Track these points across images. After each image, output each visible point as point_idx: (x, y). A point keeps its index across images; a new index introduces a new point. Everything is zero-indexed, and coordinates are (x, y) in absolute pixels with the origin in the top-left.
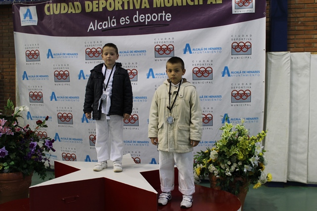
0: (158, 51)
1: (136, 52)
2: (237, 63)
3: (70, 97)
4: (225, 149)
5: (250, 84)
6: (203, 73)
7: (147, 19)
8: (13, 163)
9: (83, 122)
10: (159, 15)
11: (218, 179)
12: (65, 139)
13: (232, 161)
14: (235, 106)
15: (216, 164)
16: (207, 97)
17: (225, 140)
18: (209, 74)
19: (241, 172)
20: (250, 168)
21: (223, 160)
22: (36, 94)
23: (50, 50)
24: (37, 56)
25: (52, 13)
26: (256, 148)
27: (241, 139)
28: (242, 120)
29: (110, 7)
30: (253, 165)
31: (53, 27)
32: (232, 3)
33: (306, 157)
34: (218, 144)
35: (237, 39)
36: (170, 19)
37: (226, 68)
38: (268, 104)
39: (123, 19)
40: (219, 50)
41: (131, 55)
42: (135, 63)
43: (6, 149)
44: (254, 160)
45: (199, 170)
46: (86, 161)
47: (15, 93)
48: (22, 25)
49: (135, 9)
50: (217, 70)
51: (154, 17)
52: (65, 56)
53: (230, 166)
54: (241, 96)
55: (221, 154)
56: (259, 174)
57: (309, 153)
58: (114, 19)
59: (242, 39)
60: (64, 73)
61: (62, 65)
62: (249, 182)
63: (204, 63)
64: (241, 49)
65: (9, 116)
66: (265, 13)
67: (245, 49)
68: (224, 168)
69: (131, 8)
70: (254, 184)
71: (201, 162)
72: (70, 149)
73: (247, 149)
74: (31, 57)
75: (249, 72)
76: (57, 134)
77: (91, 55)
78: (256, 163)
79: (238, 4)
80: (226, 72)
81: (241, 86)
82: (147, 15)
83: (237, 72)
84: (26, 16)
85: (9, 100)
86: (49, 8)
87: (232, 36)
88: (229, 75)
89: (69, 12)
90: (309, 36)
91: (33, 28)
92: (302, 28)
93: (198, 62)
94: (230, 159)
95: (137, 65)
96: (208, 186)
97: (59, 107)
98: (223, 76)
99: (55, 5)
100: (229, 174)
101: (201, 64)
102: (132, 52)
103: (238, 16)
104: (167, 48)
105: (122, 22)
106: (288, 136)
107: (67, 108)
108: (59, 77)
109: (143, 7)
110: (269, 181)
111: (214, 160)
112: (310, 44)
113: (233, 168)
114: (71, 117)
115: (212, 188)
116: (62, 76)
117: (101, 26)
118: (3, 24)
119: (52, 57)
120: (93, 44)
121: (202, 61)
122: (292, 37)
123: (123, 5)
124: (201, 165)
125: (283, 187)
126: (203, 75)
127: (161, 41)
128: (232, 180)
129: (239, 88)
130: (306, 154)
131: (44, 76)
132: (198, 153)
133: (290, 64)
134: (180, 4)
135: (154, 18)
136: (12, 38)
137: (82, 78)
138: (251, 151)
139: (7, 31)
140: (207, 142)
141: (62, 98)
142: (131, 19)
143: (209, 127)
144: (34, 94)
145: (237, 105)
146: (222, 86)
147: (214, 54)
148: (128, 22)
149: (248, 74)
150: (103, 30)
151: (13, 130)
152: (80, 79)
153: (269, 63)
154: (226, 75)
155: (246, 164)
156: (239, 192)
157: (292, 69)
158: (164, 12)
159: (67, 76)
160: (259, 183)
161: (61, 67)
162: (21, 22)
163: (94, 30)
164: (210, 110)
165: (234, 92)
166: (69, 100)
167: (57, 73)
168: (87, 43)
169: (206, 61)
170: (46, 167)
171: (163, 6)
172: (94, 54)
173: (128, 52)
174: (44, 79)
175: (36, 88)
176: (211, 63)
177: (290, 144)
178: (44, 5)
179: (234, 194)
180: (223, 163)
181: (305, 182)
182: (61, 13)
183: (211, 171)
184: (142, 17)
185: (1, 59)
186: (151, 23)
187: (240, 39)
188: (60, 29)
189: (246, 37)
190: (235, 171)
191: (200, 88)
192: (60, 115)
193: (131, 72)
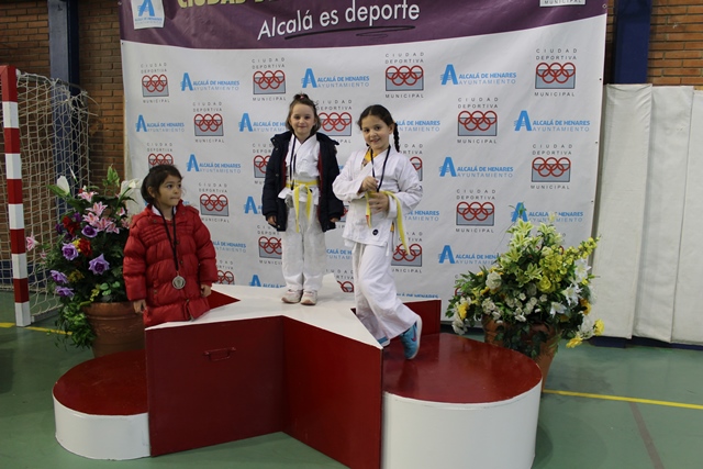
0: (392, 79)
1: (349, 79)
2: (547, 104)
3: (224, 166)
4: (517, 271)
5: (570, 146)
6: (477, 123)
7: (371, 17)
8: (117, 284)
9: (247, 212)
10: (396, 7)
11: (500, 328)
13: (528, 292)
14: (538, 188)
15: (497, 297)
16: (484, 169)
17: (515, 252)
18: (490, 124)
19: (545, 314)
20: (562, 309)
21: (511, 291)
22: (160, 158)
23: (186, 76)
24: (163, 86)
25: (191, 4)
26: (576, 269)
27: (547, 251)
28: (552, 215)
30: (569, 302)
31: (193, 31)
33: (672, 292)
34: (502, 259)
35: (547, 57)
36: (417, 16)
37: (524, 114)
38: (603, 187)
39: (325, 16)
40: (511, 79)
41: (341, 85)
42: (346, 102)
43: (106, 258)
44: (571, 293)
45: (464, 308)
46: (253, 284)
47: (122, 156)
48: (136, 27)
50: (505, 119)
51: (387, 12)
52: (214, 86)
53: (524, 303)
54: (551, 170)
55: (508, 279)
56: (579, 320)
57: (679, 285)
58: (308, 15)
59: (558, 57)
60: (213, 119)
61: (209, 104)
62: (559, 335)
63: (480, 103)
64: (555, 76)
65: (110, 197)
66: (605, 6)
67: (562, 78)
68: (512, 306)
70: (569, 338)
71: (467, 294)
72: (224, 263)
73: (558, 271)
74: (151, 88)
75: (568, 123)
77: (264, 85)
78: (575, 298)
80: (523, 121)
81: (551, 149)
82: (372, 8)
83: (545, 123)
84: (142, 9)
85: (110, 168)
87: (538, 51)
88: (529, 128)
89: (224, 2)
90: (694, 53)
91: (155, 32)
92: (680, 37)
93: (469, 102)
94: (524, 290)
95: (351, 105)
96: (481, 339)
97: (202, 184)
98: (517, 129)
100: (522, 317)
101: (474, 106)
102: (342, 79)
103: (552, 12)
104: (410, 72)
105: (325, 21)
106: (639, 250)
107: (217, 185)
108: (204, 127)
110: (598, 334)
111: (496, 290)
112: (694, 69)
113: (529, 307)
114: (225, 203)
115: (487, 345)
116: (209, 125)
117: (283, 28)
118: (102, 27)
119: (191, 89)
120: (267, 63)
121: (477, 99)
122: (657, 55)
124: (469, 299)
125: (625, 347)
126: (477, 126)
127: (398, 59)
128: (527, 329)
129: (548, 153)
130: (673, 287)
131: (176, 125)
132: (464, 276)
133: (650, 108)
135: (387, 14)
136: (117, 52)
137: (246, 129)
138: (566, 276)
139: (109, 40)
140: (481, 257)
141: (208, 165)
142: (341, 15)
143: (486, 228)
144: (157, 159)
145: (543, 187)
146: (514, 149)
147: (501, 85)
148: (334, 20)
149: (566, 126)
150: (288, 37)
151: (118, 224)
152: (242, 130)
153: (608, 106)
154: (523, 128)
155: (556, 301)
156: (538, 354)
157: (653, 119)
158: (404, 1)
159: (218, 125)
160: (578, 339)
161: (207, 107)
162: (135, 22)
163: (269, 36)
164: (490, 194)
165: (537, 162)
166: (221, 171)
167: (199, 118)
168: (256, 61)
169: (485, 99)
172: (269, 83)
173: (334, 80)
174: (176, 130)
175: (162, 147)
176: (494, 103)
177: (642, 267)
179: (530, 356)
180: (511, 297)
181: (667, 339)
182: (209, 3)
183: (487, 312)
184: (363, 11)
185: (98, 93)
186: (380, 24)
187: (552, 58)
188: (206, 34)
189: (565, 54)
190: (533, 312)
191: (472, 151)
192: (205, 198)
193: (340, 118)
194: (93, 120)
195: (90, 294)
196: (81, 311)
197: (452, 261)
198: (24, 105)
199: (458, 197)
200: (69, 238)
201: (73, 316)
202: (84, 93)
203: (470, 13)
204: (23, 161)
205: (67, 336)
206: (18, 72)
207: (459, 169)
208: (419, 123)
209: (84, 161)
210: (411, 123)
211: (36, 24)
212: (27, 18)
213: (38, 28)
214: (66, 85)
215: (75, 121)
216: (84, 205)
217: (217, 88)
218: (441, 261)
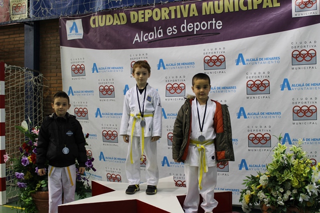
0: (208, 63)
1: (183, 64)
2: (300, 74)
3: (115, 114)
4: (277, 174)
5: (316, 98)
6: (258, 87)
7: (195, 29)
10: (209, 23)
11: (269, 209)
12: (110, 158)
13: (286, 187)
14: (297, 124)
15: (266, 190)
17: (276, 163)
18: (265, 87)
19: (296, 201)
20: (307, 198)
21: (274, 187)
22: (81, 110)
23: (95, 65)
24: (83, 70)
25: (97, 26)
26: (313, 174)
27: (295, 162)
28: (300, 141)
29: (157, 16)
30: (310, 194)
31: (98, 40)
32: (291, 6)
34: (269, 167)
35: (298, 47)
36: (221, 27)
37: (286, 80)
39: (169, 29)
40: (277, 60)
41: (179, 68)
42: (182, 77)
44: (312, 189)
45: (248, 197)
49: (182, 18)
50: (275, 83)
51: (204, 25)
52: (110, 70)
53: (283, 194)
54: (305, 113)
55: (272, 179)
58: (160, 29)
59: (305, 46)
60: (109, 89)
61: (107, 80)
63: (259, 75)
64: (304, 58)
67: (308, 58)
68: (276, 196)
69: (179, 16)
72: (115, 169)
73: (302, 174)
74: (76, 71)
75: (314, 85)
76: (102, 153)
78: (315, 191)
79: (299, 5)
80: (286, 85)
81: (304, 101)
82: (195, 24)
83: (299, 85)
84: (72, 29)
86: (94, 20)
87: (292, 43)
88: (289, 89)
89: (114, 24)
93: (253, 75)
94: (282, 186)
95: (185, 79)
97: (104, 125)
98: (282, 89)
99: (100, 17)
100: (282, 203)
101: (256, 77)
102: (179, 64)
103: (299, 21)
104: (218, 59)
105: (169, 32)
107: (112, 125)
108: (105, 93)
109: (191, 15)
111: (265, 185)
114: (116, 135)
116: (107, 92)
117: (147, 37)
118: (52, 39)
119: (97, 72)
120: (138, 56)
121: (257, 73)
123: (169, 14)
124: (249, 191)
126: (258, 89)
127: (211, 51)
128: (285, 210)
129: (302, 103)
131: (89, 92)
132: (248, 177)
134: (231, 10)
135: (204, 27)
136: (58, 52)
138: (307, 178)
139: (55, 45)
140: (264, 166)
141: (107, 114)
142: (178, 28)
143: (267, 148)
144: (79, 111)
145: (300, 123)
147: (271, 64)
148: (175, 32)
150: (150, 42)
154: (286, 89)
155: (303, 193)
158: (214, 19)
159: (112, 92)
162: (68, 36)
163: (139, 41)
164: (268, 128)
165: (296, 108)
166: (114, 117)
167: (102, 88)
168: (132, 55)
169: (262, 73)
170: (86, 188)
171: (212, 12)
173: (175, 65)
174: (90, 95)
175: (82, 104)
176: (267, 75)
178: (90, 17)
180: (275, 190)
182: (107, 25)
183: (260, 199)
184: (190, 25)
185: (49, 74)
186: (200, 32)
187: (301, 47)
188: (105, 42)
189: (309, 44)
190: (289, 200)
191: (256, 103)
192: (105, 132)
193: (179, 87)
194: (46, 89)
195: (36, 186)
196: (30, 196)
197: (247, 169)
198: (9, 82)
199: (248, 131)
200: (26, 155)
201: (26, 199)
202: (41, 75)
203: (251, 24)
204: (6, 113)
205: (22, 210)
206: (6, 65)
207: (248, 114)
208: (224, 88)
209: (40, 112)
210: (219, 88)
211: (18, 39)
212: (14, 36)
213: (19, 41)
214: (31, 71)
215: (36, 90)
216: (34, 136)
217: (111, 71)
218: (240, 169)
